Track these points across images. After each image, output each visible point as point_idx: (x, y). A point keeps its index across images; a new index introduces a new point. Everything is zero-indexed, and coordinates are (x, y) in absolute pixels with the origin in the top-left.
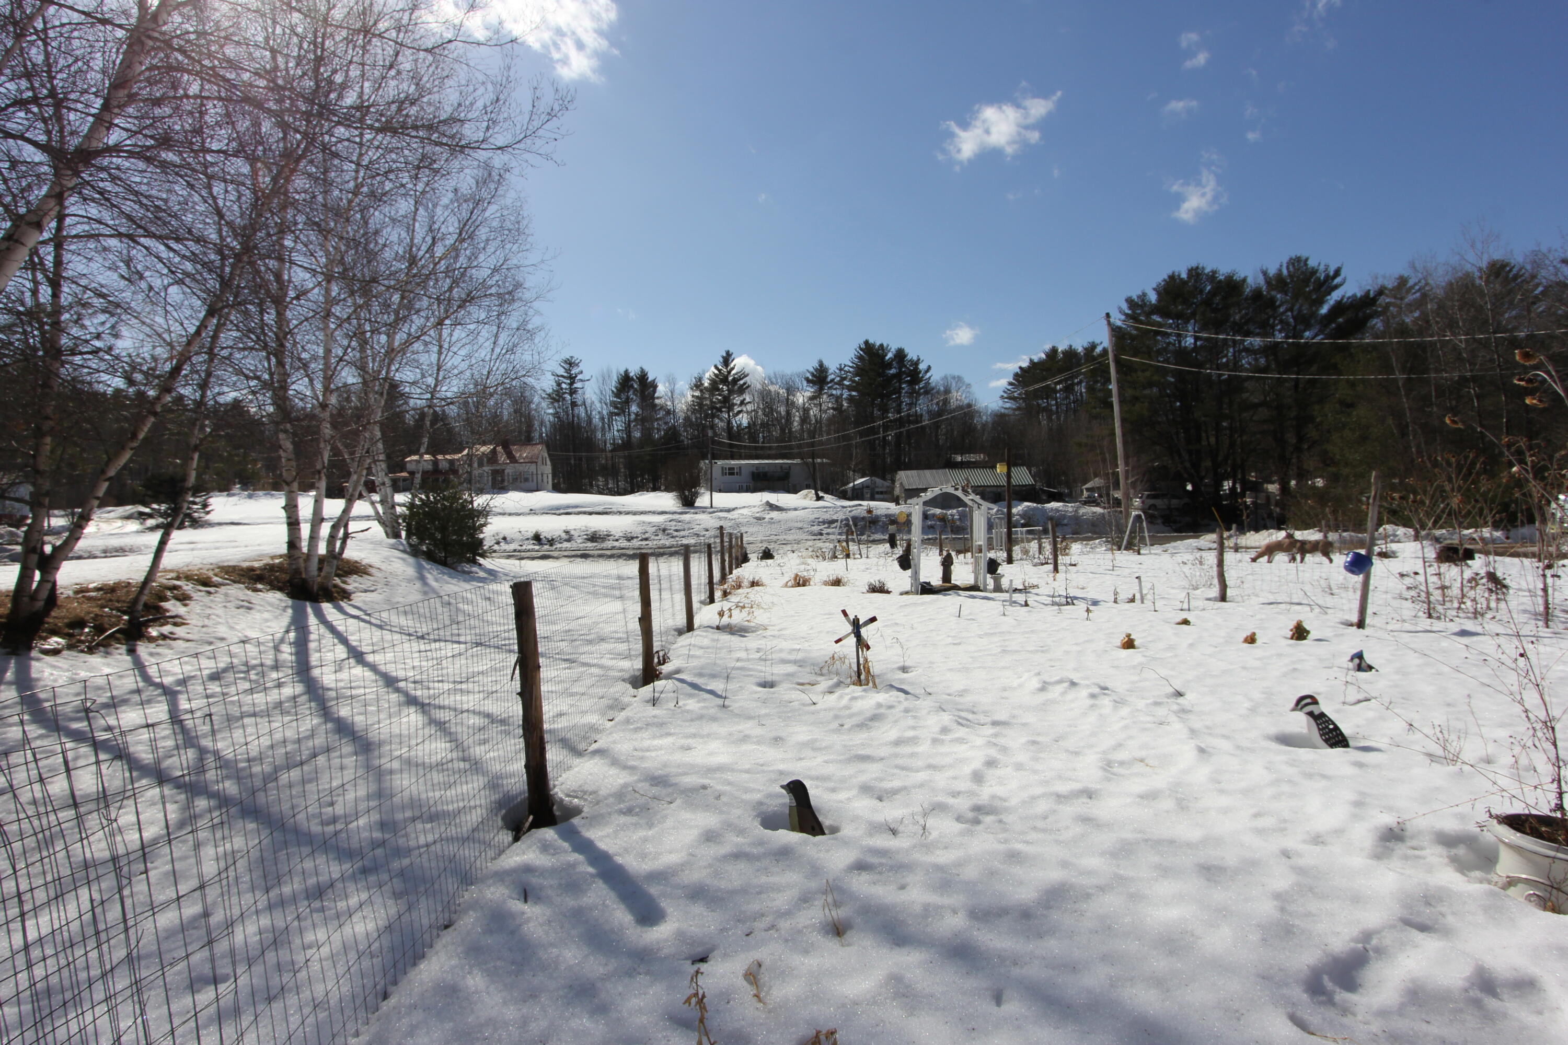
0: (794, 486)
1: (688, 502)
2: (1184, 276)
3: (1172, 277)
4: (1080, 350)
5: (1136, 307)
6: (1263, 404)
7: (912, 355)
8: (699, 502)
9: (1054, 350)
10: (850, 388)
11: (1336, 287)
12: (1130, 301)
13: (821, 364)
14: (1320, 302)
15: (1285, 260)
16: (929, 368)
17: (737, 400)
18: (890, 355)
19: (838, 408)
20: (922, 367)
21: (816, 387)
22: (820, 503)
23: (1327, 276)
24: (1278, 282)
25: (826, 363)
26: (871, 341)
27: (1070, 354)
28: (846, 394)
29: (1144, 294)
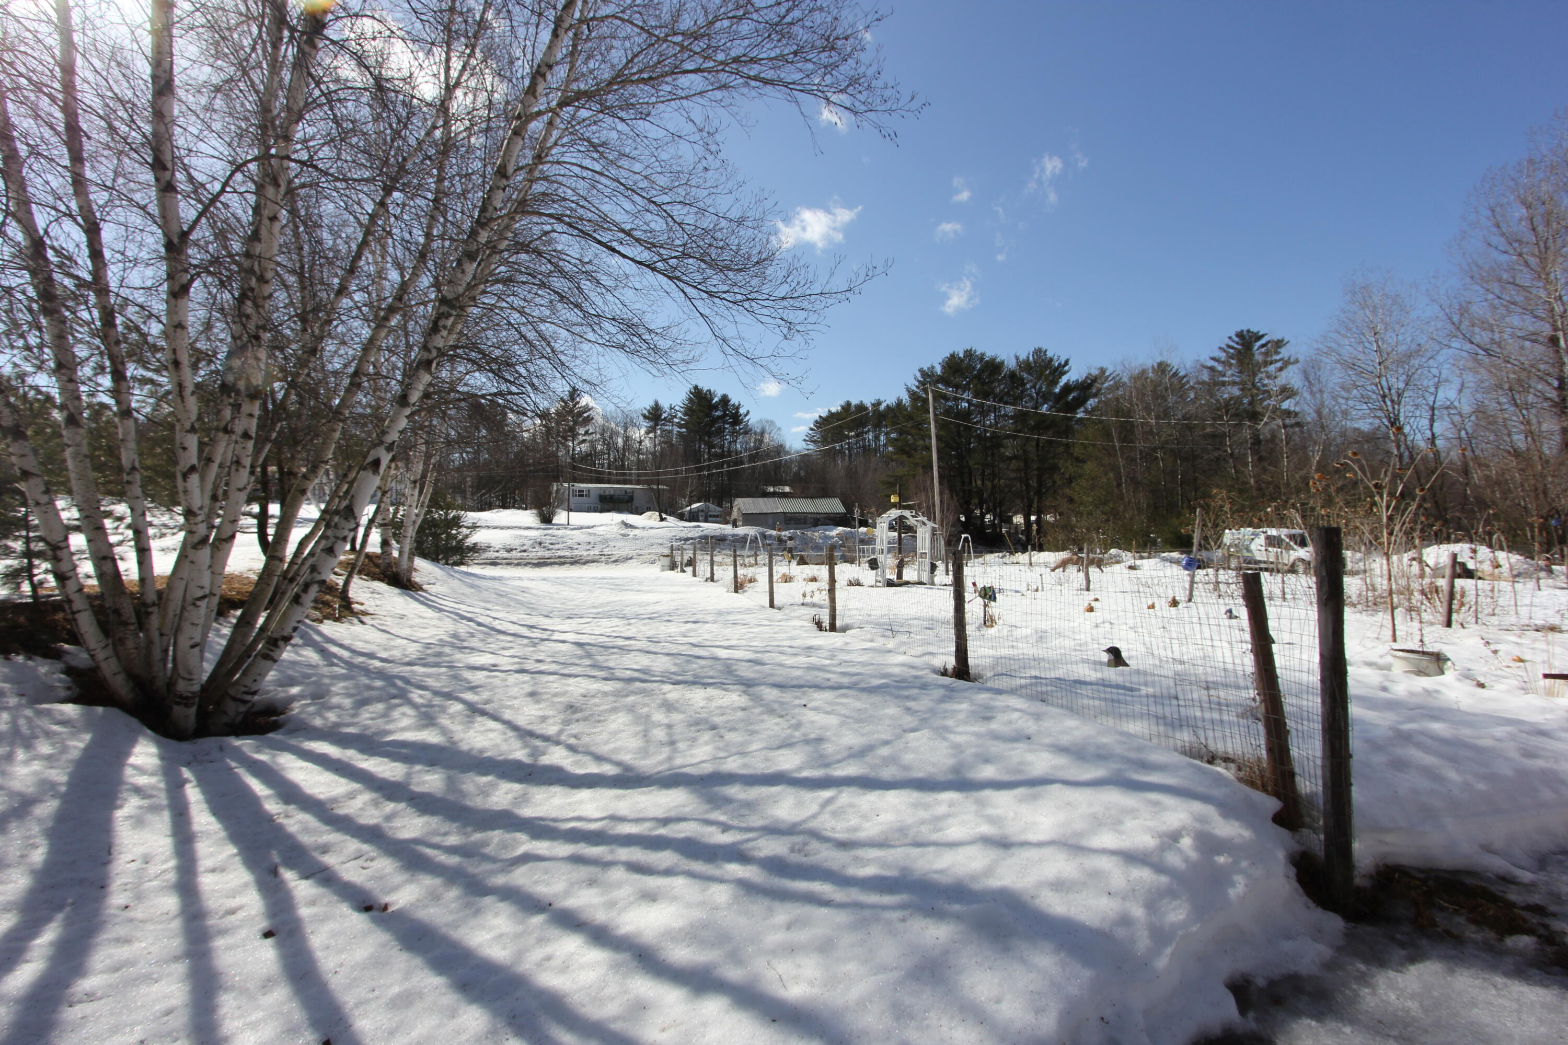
0: (637, 508)
1: (547, 519)
2: (961, 355)
3: (953, 356)
4: (869, 405)
5: (927, 377)
6: (1015, 457)
7: (734, 400)
8: (555, 520)
9: (848, 404)
10: (680, 426)
11: (1065, 373)
12: (921, 370)
13: (657, 404)
14: (1056, 383)
15: (1031, 350)
16: (748, 412)
17: (582, 431)
18: (716, 399)
19: (669, 443)
20: (742, 411)
21: (651, 424)
22: (664, 524)
23: (1060, 364)
24: (1026, 366)
25: (661, 403)
26: (700, 386)
27: (861, 407)
28: (676, 429)
29: (933, 367)
